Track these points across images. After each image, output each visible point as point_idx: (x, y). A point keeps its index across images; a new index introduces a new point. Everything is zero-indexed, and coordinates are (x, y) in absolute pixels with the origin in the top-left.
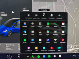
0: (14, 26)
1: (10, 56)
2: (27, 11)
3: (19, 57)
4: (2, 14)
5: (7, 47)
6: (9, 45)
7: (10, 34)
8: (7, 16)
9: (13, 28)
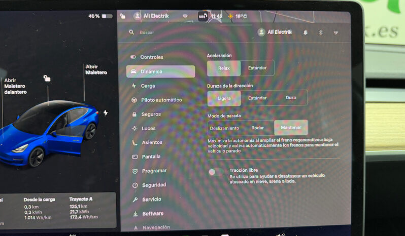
2: (101, 73)
4: (6, 86)
5: (26, 207)
6: (35, 200)
7: (39, 160)
8: (25, 92)
9: (49, 136)
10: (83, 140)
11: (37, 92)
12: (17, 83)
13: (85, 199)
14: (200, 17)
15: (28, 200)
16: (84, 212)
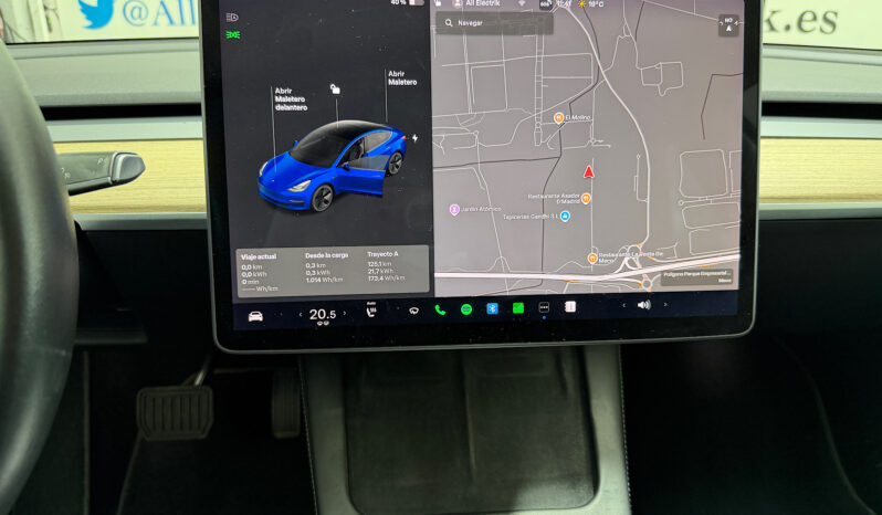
0: (346, 158)
1: (328, 314)
2: (409, 83)
3: (370, 313)
4: (277, 99)
5: (308, 266)
6: (321, 256)
7: (326, 202)
8: (305, 108)
9: (339, 170)
10: (386, 176)
11: (322, 108)
12: (293, 94)
13: (389, 254)
14: (542, 4)
15: (312, 256)
16: (387, 271)
